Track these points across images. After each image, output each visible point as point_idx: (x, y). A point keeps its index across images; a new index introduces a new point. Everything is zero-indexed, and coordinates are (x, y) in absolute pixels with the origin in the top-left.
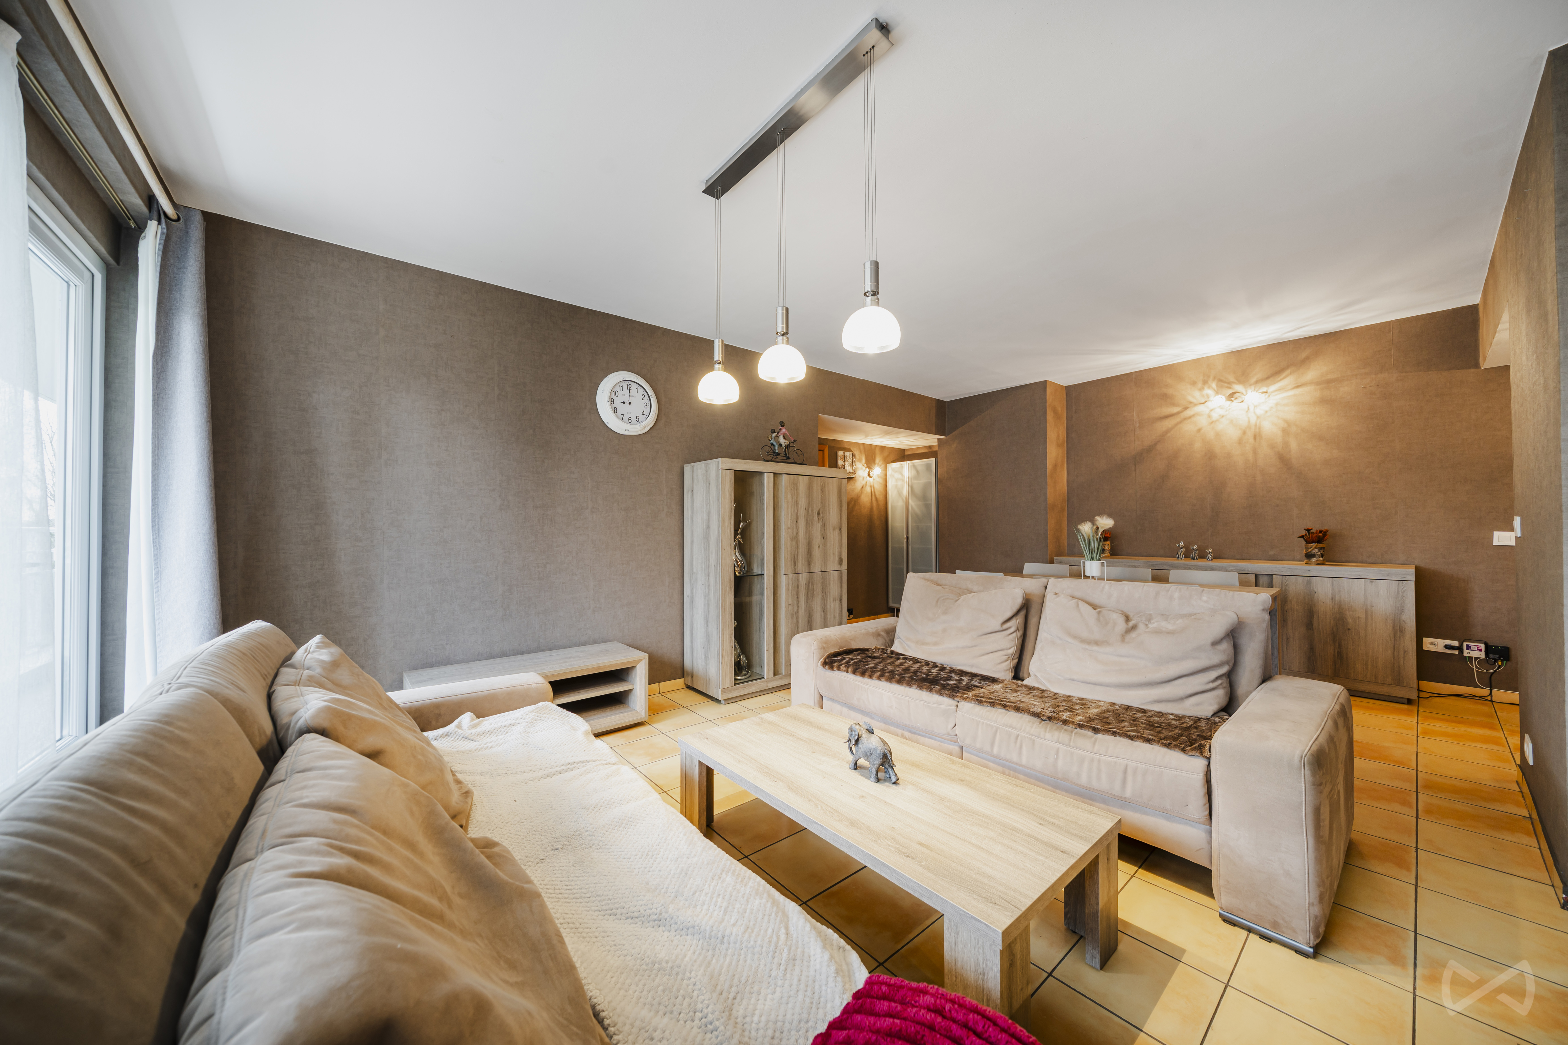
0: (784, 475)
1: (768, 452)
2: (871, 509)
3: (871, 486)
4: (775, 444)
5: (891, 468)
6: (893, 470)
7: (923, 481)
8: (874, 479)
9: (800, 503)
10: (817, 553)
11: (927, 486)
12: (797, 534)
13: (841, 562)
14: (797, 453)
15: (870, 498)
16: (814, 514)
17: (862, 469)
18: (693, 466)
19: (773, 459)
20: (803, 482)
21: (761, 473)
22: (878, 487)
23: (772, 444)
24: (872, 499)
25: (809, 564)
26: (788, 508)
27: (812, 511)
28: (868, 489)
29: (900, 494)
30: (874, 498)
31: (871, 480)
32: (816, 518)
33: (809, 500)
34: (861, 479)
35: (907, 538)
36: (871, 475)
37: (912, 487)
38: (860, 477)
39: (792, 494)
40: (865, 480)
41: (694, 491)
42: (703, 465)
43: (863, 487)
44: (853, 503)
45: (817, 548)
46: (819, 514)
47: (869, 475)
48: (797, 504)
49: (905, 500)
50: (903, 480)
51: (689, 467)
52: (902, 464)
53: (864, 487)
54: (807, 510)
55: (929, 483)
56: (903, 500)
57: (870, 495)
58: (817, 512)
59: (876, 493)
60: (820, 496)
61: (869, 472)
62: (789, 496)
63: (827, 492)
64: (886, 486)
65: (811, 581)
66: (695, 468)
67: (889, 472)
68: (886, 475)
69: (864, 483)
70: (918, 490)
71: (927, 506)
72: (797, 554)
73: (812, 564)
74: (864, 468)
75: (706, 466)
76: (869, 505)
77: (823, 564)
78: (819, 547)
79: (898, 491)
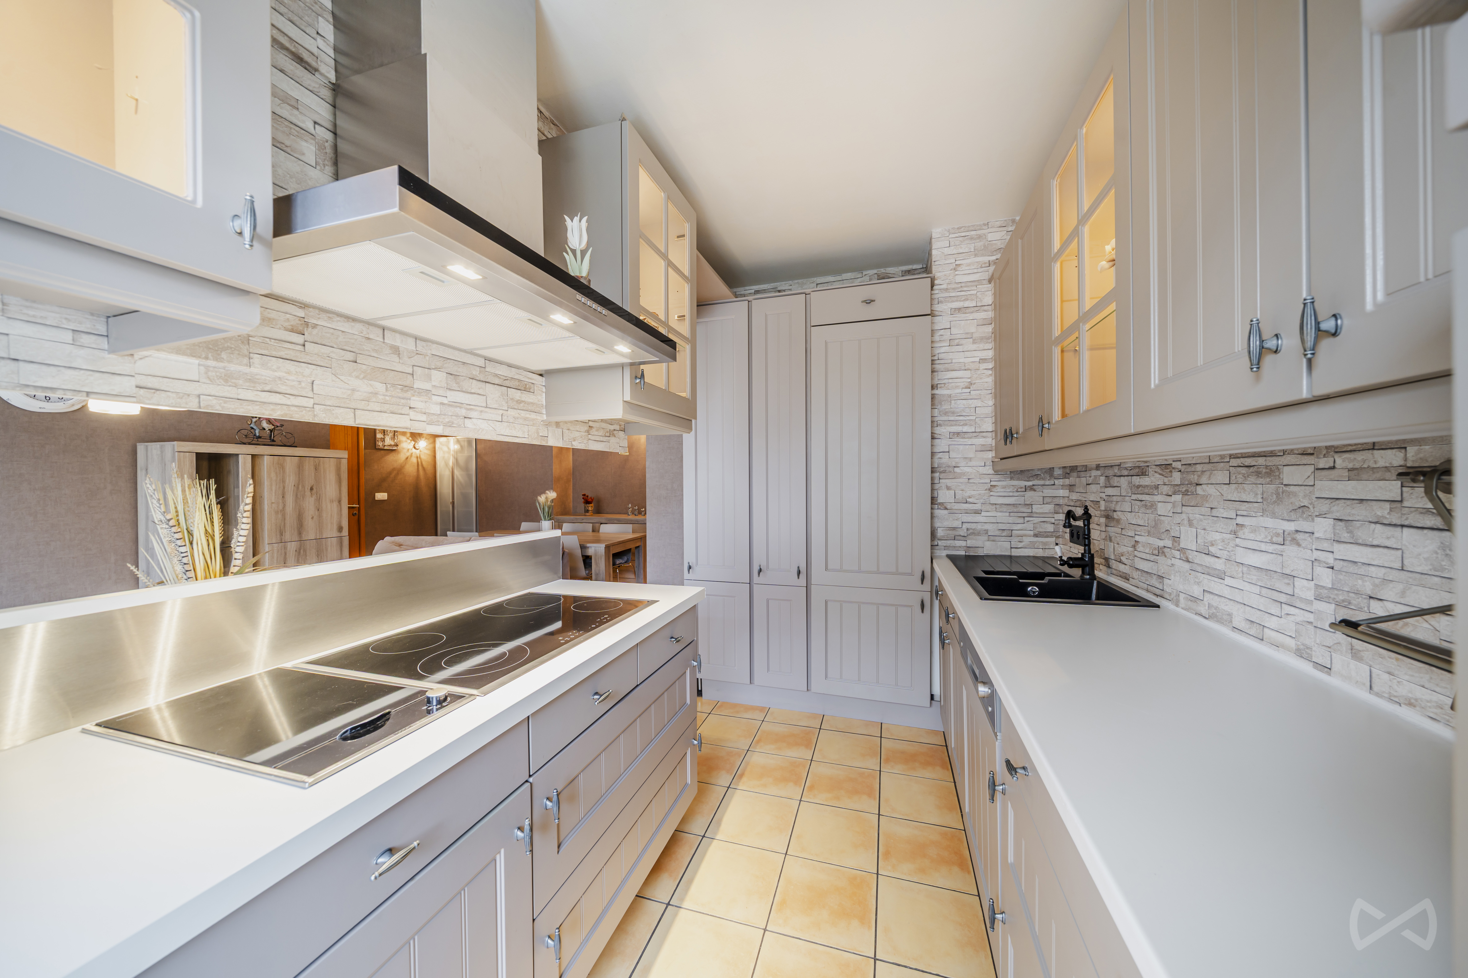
0: (266, 456)
1: (246, 436)
2: (418, 477)
3: (417, 457)
4: (255, 427)
5: (439, 442)
6: (441, 443)
7: (466, 453)
8: (420, 451)
9: (287, 480)
10: (310, 525)
11: (469, 458)
12: (283, 508)
13: (340, 529)
14: (285, 436)
15: (416, 468)
16: (306, 489)
17: (406, 441)
18: (147, 446)
19: (254, 442)
20: (290, 465)
21: (237, 455)
22: (425, 457)
23: (252, 428)
24: (418, 469)
25: (300, 534)
26: (271, 485)
27: (303, 486)
28: (414, 460)
29: (447, 465)
30: (420, 467)
31: (418, 452)
32: (308, 493)
33: (299, 477)
34: (405, 451)
35: (453, 503)
36: (417, 448)
37: (457, 460)
38: (403, 449)
39: (276, 473)
40: (410, 452)
41: (148, 470)
42: (158, 446)
43: (407, 458)
44: (395, 472)
45: (310, 519)
46: (312, 489)
47: (415, 448)
48: (284, 481)
49: (451, 470)
50: (449, 453)
51: (142, 446)
52: (448, 439)
53: (409, 458)
54: (297, 487)
55: (471, 457)
56: (449, 469)
57: (416, 465)
58: (309, 488)
59: (423, 463)
60: (313, 475)
61: (414, 444)
62: (273, 475)
63: (322, 470)
64: (435, 457)
65: (302, 547)
66: (149, 448)
67: (438, 445)
68: (435, 448)
69: (408, 454)
70: (462, 461)
71: (469, 476)
72: (284, 526)
73: (304, 533)
74: (409, 441)
75: (162, 447)
76: (415, 474)
77: (318, 532)
78: (312, 518)
79: (445, 462)
